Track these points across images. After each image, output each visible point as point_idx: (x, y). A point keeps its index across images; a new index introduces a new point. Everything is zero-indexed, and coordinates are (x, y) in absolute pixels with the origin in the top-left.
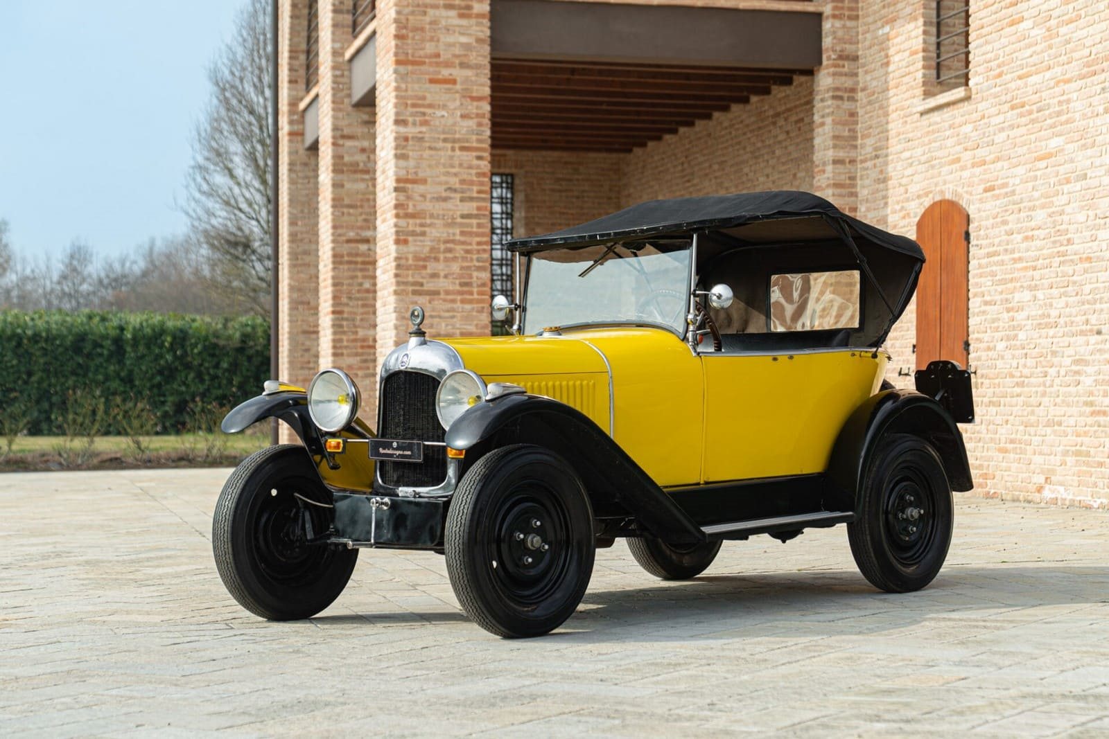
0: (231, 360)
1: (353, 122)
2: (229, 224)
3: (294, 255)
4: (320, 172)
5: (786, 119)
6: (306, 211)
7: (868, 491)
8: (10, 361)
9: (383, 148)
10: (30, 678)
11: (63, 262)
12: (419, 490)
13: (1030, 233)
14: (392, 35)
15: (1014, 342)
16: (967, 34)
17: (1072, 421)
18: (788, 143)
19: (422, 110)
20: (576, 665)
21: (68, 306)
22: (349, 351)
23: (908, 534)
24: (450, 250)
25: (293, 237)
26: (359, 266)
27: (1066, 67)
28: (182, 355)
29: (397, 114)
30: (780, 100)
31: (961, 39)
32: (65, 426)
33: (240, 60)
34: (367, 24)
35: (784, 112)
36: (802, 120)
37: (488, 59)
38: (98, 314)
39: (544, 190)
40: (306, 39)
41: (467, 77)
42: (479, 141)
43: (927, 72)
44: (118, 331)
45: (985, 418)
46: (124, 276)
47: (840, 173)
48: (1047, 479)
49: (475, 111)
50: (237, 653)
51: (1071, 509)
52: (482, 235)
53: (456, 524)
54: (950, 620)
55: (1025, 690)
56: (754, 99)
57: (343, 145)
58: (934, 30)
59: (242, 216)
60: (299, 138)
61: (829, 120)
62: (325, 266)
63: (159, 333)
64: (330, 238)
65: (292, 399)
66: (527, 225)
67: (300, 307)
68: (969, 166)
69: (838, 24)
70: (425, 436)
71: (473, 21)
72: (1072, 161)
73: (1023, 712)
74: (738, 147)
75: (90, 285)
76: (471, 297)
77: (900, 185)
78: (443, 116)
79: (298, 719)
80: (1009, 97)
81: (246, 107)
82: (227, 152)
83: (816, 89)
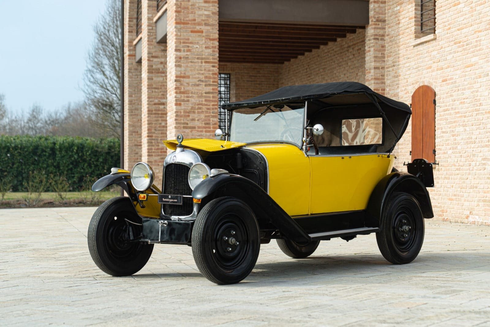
0: (104, 158)
1: (157, 50)
2: (103, 96)
3: (131, 111)
4: (142, 73)
5: (353, 49)
6: (136, 90)
7: (386, 218)
8: (4, 158)
9: (170, 62)
10: (4, 302)
11: (29, 113)
12: (180, 217)
13: (463, 101)
14: (174, 11)
15: (456, 150)
16: (435, 10)
17: (482, 186)
18: (354, 59)
19: (188, 45)
20: (250, 297)
21: (32, 133)
22: (155, 154)
23: (404, 238)
24: (200, 108)
25: (131, 102)
26: (160, 115)
27: (479, 25)
28: (82, 156)
29: (176, 46)
30: (350, 40)
31: (432, 12)
32: (28, 187)
33: (108, 22)
34: (163, 6)
35: (352, 45)
36: (360, 49)
37: (218, 22)
38: (44, 137)
39: (244, 81)
40: (136, 13)
41: (208, 30)
42: (213, 59)
43: (417, 27)
44: (53, 145)
45: (443, 184)
46: (57, 120)
47: (377, 73)
48: (470, 212)
49: (211, 45)
50: (97, 291)
51: (482, 226)
52: (215, 101)
53: (196, 233)
54: (421, 277)
55: (453, 309)
56: (339, 39)
57: (153, 61)
58: (420, 8)
59: (109, 92)
60: (133, 57)
61: (372, 49)
62: (145, 115)
63: (71, 145)
64: (147, 103)
65: (123, 176)
66: (236, 97)
67: (134, 134)
68: (436, 70)
69: (376, 5)
70: (183, 193)
71: (211, 5)
72: (482, 68)
73: (451, 319)
74: (332, 61)
75: (41, 123)
76: (210, 130)
77: (405, 78)
78: (197, 48)
79: (122, 321)
80: (453, 39)
81: (110, 43)
82: (102, 64)
83: (367, 35)
